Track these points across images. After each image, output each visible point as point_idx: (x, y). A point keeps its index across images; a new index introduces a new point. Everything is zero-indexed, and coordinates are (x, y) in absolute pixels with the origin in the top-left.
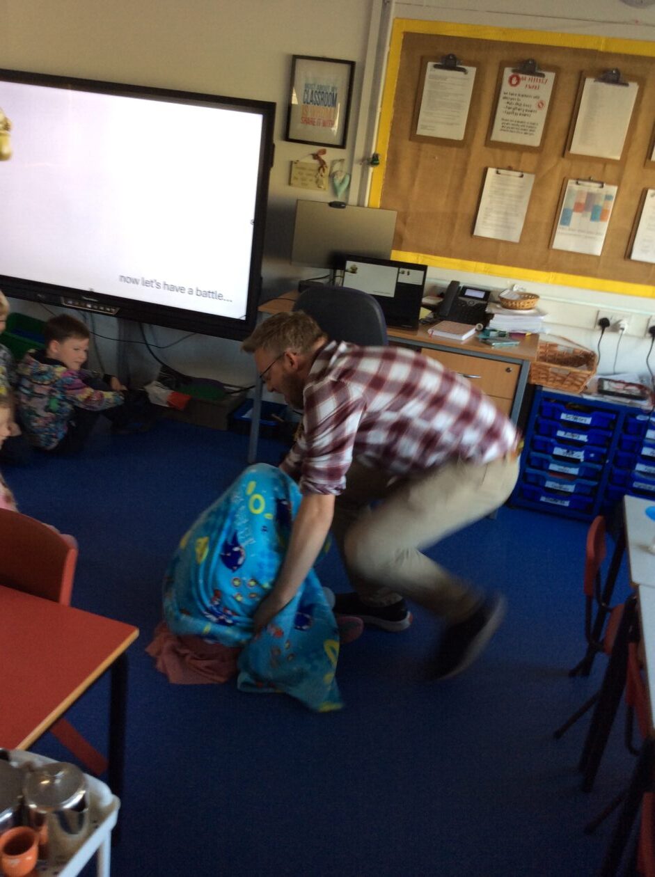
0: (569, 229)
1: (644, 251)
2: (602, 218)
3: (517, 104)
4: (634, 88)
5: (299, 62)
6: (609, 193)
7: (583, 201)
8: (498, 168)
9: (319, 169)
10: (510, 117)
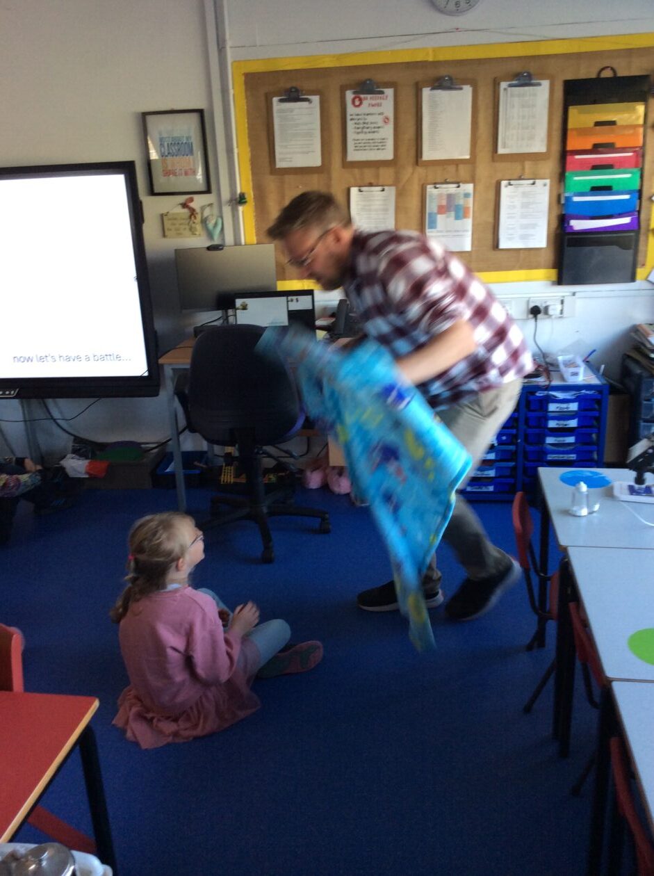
0: (438, 232)
1: (510, 239)
2: (465, 216)
3: (364, 123)
4: (467, 90)
5: (150, 119)
6: (466, 192)
7: (444, 203)
8: (360, 186)
9: (190, 217)
10: (361, 136)
